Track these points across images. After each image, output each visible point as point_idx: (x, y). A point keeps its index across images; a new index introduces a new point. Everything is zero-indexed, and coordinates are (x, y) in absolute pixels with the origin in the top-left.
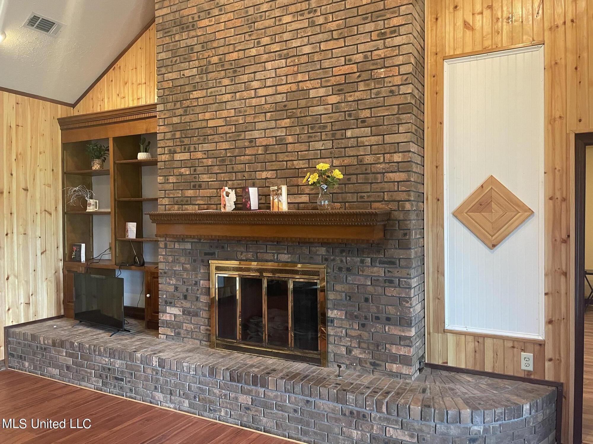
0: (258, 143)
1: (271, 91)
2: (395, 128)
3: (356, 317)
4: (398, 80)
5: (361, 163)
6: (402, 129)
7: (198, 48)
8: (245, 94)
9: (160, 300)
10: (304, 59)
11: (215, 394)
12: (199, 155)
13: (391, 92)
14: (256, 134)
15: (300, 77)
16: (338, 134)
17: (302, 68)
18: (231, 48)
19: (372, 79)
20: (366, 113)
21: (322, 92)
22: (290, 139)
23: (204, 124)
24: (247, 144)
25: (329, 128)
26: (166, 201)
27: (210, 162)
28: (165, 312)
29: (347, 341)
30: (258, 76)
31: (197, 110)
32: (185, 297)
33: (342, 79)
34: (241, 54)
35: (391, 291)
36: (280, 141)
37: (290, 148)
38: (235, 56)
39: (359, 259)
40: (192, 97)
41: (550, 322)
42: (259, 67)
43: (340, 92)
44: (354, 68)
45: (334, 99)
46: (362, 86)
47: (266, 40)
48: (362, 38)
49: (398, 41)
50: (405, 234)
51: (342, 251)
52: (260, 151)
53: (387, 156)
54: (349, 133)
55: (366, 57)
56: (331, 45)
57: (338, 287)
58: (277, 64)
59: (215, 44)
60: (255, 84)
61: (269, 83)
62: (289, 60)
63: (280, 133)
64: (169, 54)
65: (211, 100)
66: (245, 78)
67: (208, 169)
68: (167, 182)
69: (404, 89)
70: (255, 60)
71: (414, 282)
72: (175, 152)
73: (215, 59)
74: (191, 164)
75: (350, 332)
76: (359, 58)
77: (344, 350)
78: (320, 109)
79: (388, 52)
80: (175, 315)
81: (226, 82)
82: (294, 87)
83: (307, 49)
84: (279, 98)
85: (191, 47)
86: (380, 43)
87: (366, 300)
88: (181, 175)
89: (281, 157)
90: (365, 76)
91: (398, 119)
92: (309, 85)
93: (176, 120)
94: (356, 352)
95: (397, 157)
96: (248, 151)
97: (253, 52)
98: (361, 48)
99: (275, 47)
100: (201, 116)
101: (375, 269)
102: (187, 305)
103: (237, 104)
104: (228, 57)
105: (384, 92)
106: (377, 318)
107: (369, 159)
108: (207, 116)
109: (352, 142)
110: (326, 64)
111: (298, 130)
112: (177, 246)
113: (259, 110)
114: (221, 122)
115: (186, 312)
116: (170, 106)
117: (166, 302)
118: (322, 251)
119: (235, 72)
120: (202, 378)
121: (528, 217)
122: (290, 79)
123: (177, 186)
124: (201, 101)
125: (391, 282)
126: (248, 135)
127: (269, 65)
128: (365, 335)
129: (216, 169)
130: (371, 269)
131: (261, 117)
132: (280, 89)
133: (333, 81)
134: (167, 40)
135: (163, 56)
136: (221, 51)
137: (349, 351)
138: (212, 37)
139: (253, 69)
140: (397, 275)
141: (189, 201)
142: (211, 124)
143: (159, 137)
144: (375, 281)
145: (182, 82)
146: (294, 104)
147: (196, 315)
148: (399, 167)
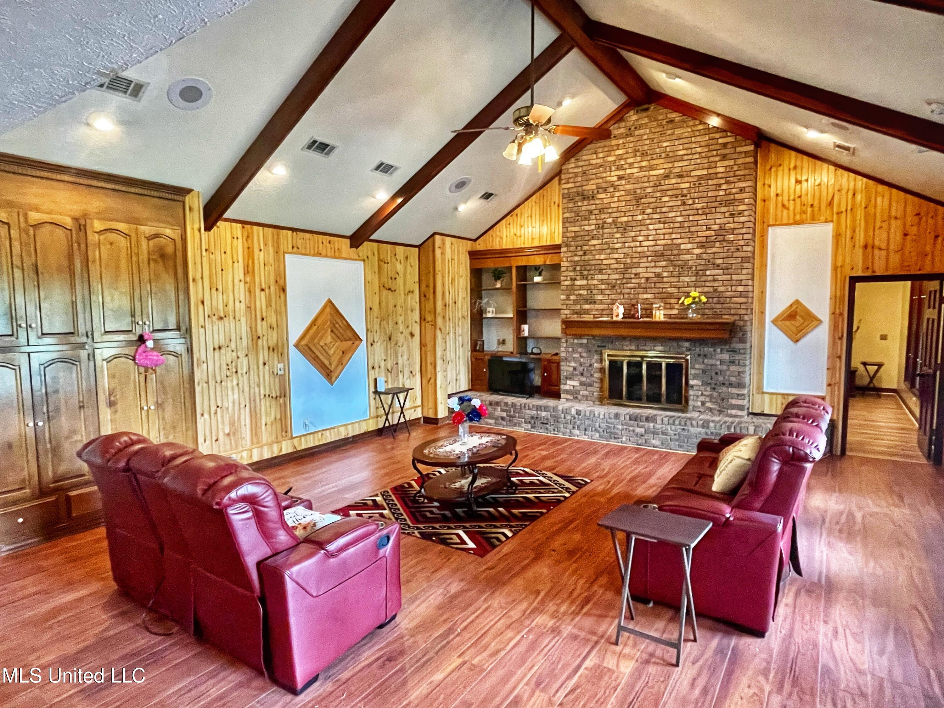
0: (641, 275)
1: (652, 243)
2: (739, 271)
3: (710, 384)
4: (742, 243)
5: (715, 291)
6: (744, 271)
7: (597, 212)
8: (632, 244)
9: (562, 377)
10: (677, 225)
11: (618, 429)
12: (595, 282)
13: (738, 249)
14: (640, 270)
15: (674, 236)
16: (701, 273)
17: (676, 230)
18: (623, 214)
19: (724, 240)
20: (720, 261)
21: (689, 246)
22: (665, 274)
23: (600, 262)
24: (633, 276)
25: (694, 268)
26: (567, 312)
27: (603, 287)
28: (565, 384)
29: (702, 398)
30: (643, 233)
31: (594, 253)
32: (582, 374)
33: (704, 240)
34: (630, 218)
35: (733, 368)
36: (658, 275)
37: (665, 279)
38: (625, 219)
39: (712, 349)
40: (590, 243)
41: (829, 385)
42: (644, 228)
43: (702, 247)
44: (713, 233)
45: (698, 251)
46: (717, 244)
47: (649, 211)
48: (719, 216)
49: (742, 219)
50: (743, 335)
51: (701, 345)
52: (643, 281)
53: (734, 288)
54: (708, 273)
55: (721, 227)
56: (697, 218)
57: (697, 366)
58: (657, 226)
59: (610, 211)
60: (641, 238)
61: (650, 238)
62: (666, 225)
63: (658, 270)
64: (573, 215)
65: (605, 246)
66: (633, 234)
67: (602, 292)
68: (568, 299)
69: (745, 248)
70: (641, 223)
71: (748, 362)
72: (575, 279)
73: (610, 220)
74: (589, 288)
75: (704, 393)
76: (716, 227)
77: (699, 404)
78: (688, 257)
79: (736, 225)
80: (574, 386)
81: (618, 235)
82: (669, 242)
83: (680, 219)
84: (658, 248)
85: (591, 212)
86: (731, 220)
87: (717, 374)
88: (580, 295)
89: (658, 285)
90: (720, 238)
91: (742, 266)
92: (680, 241)
93: (577, 258)
94: (708, 405)
95: (740, 289)
96: (633, 281)
97: (640, 218)
98: (718, 221)
99: (656, 216)
100: (597, 257)
101: (723, 355)
102: (583, 379)
103: (625, 250)
104: (620, 220)
105: (733, 249)
106: (723, 384)
107: (721, 289)
108: (603, 257)
109: (710, 278)
110: (693, 229)
111: (671, 269)
112: (576, 341)
113: (642, 255)
114: (613, 261)
115: (582, 384)
116: (572, 249)
117: (567, 378)
118: (687, 344)
119: (625, 229)
120: (609, 420)
121: (818, 325)
122: (666, 237)
123: (575, 302)
124: (598, 247)
125: (733, 362)
126: (634, 271)
127: (651, 227)
128: (715, 394)
129: (607, 292)
130: (720, 355)
131: (645, 260)
132: (659, 242)
133: (698, 240)
134: (571, 205)
135: (567, 215)
136: (615, 215)
137: (703, 403)
138: (607, 206)
139: (639, 228)
140: (737, 358)
141: (587, 312)
142: (605, 262)
143: (563, 269)
144: (722, 362)
145: (582, 233)
146: (669, 252)
147: (591, 385)
148: (741, 295)
